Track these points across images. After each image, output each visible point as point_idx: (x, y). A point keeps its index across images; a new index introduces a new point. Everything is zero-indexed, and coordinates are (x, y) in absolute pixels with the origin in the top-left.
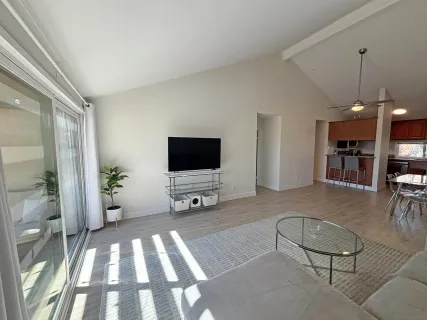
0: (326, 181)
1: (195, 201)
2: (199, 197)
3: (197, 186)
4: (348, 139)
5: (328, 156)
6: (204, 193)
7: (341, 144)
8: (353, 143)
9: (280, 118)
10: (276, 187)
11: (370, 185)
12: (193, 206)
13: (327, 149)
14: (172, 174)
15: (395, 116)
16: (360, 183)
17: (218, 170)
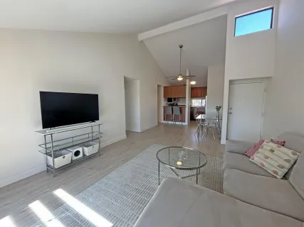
0: (164, 122)
1: (77, 153)
2: (80, 149)
3: (77, 139)
4: (173, 97)
5: (164, 107)
6: (85, 144)
7: (170, 100)
8: (175, 99)
9: (138, 82)
10: (138, 129)
11: (184, 122)
12: (75, 158)
13: (164, 103)
14: (48, 131)
15: (192, 85)
16: (181, 121)
17: (97, 122)
